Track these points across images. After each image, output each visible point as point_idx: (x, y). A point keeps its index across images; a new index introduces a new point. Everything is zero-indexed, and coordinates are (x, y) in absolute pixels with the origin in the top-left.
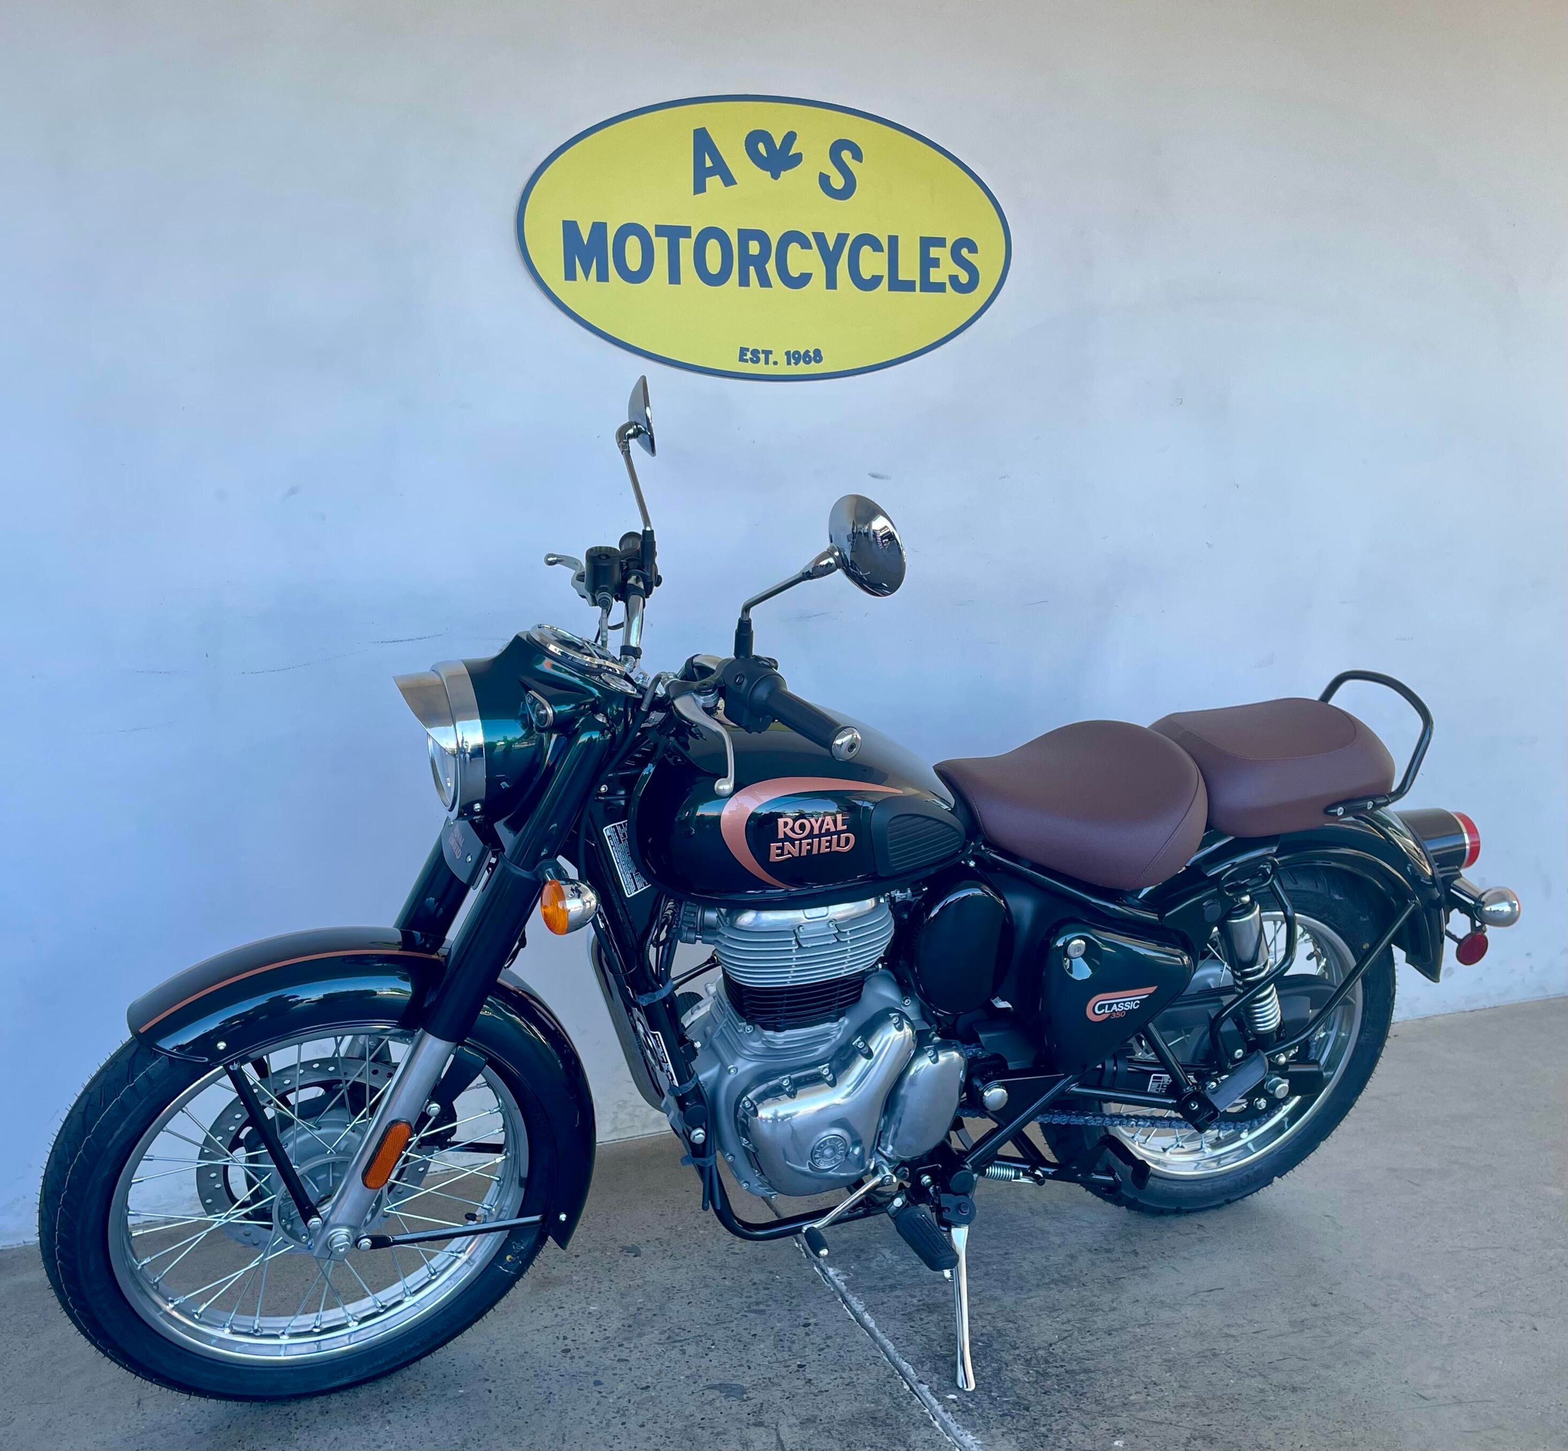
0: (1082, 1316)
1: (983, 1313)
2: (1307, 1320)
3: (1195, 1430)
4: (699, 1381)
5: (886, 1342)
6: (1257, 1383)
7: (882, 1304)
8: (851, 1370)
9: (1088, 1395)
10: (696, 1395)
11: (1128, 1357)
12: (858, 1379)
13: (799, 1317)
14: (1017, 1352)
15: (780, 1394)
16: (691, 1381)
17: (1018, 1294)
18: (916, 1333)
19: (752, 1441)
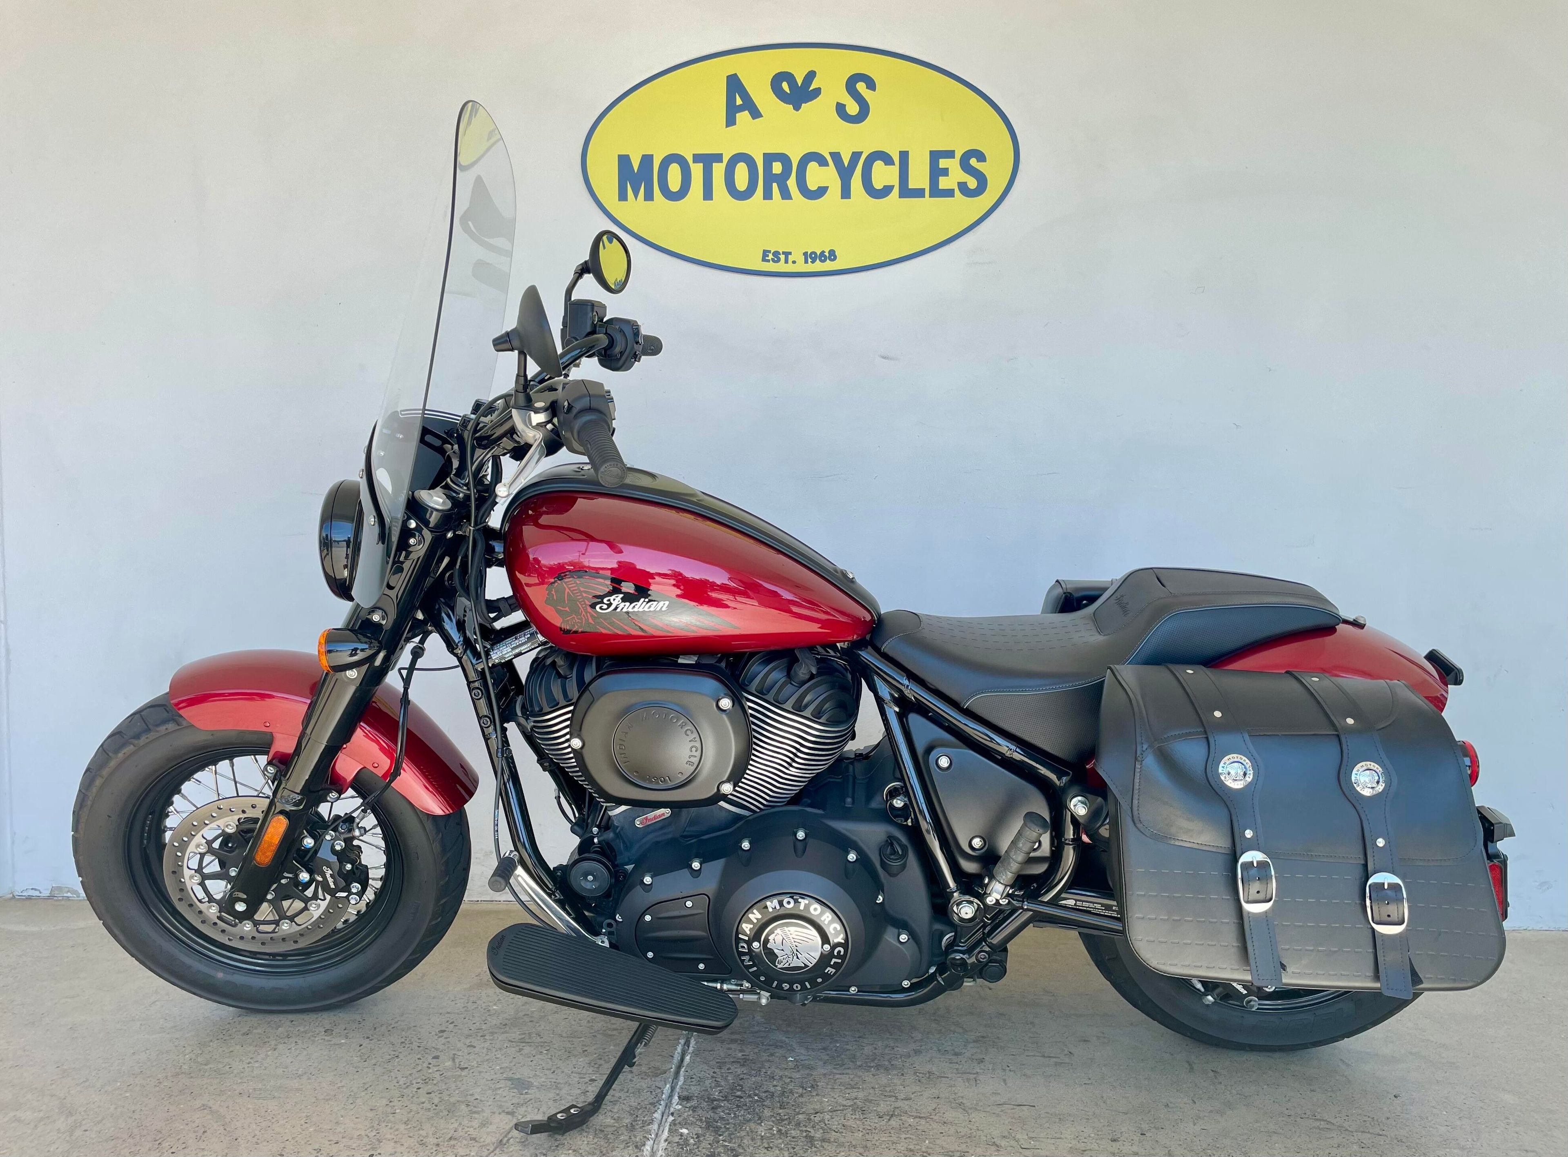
0: (872, 1098)
1: (786, 1076)
4: (506, 1073)
5: (682, 1079)
8: (627, 1092)
10: (493, 1082)
14: (781, 1111)
16: (502, 1071)
17: (834, 1068)
18: (712, 1077)
19: (491, 1124)
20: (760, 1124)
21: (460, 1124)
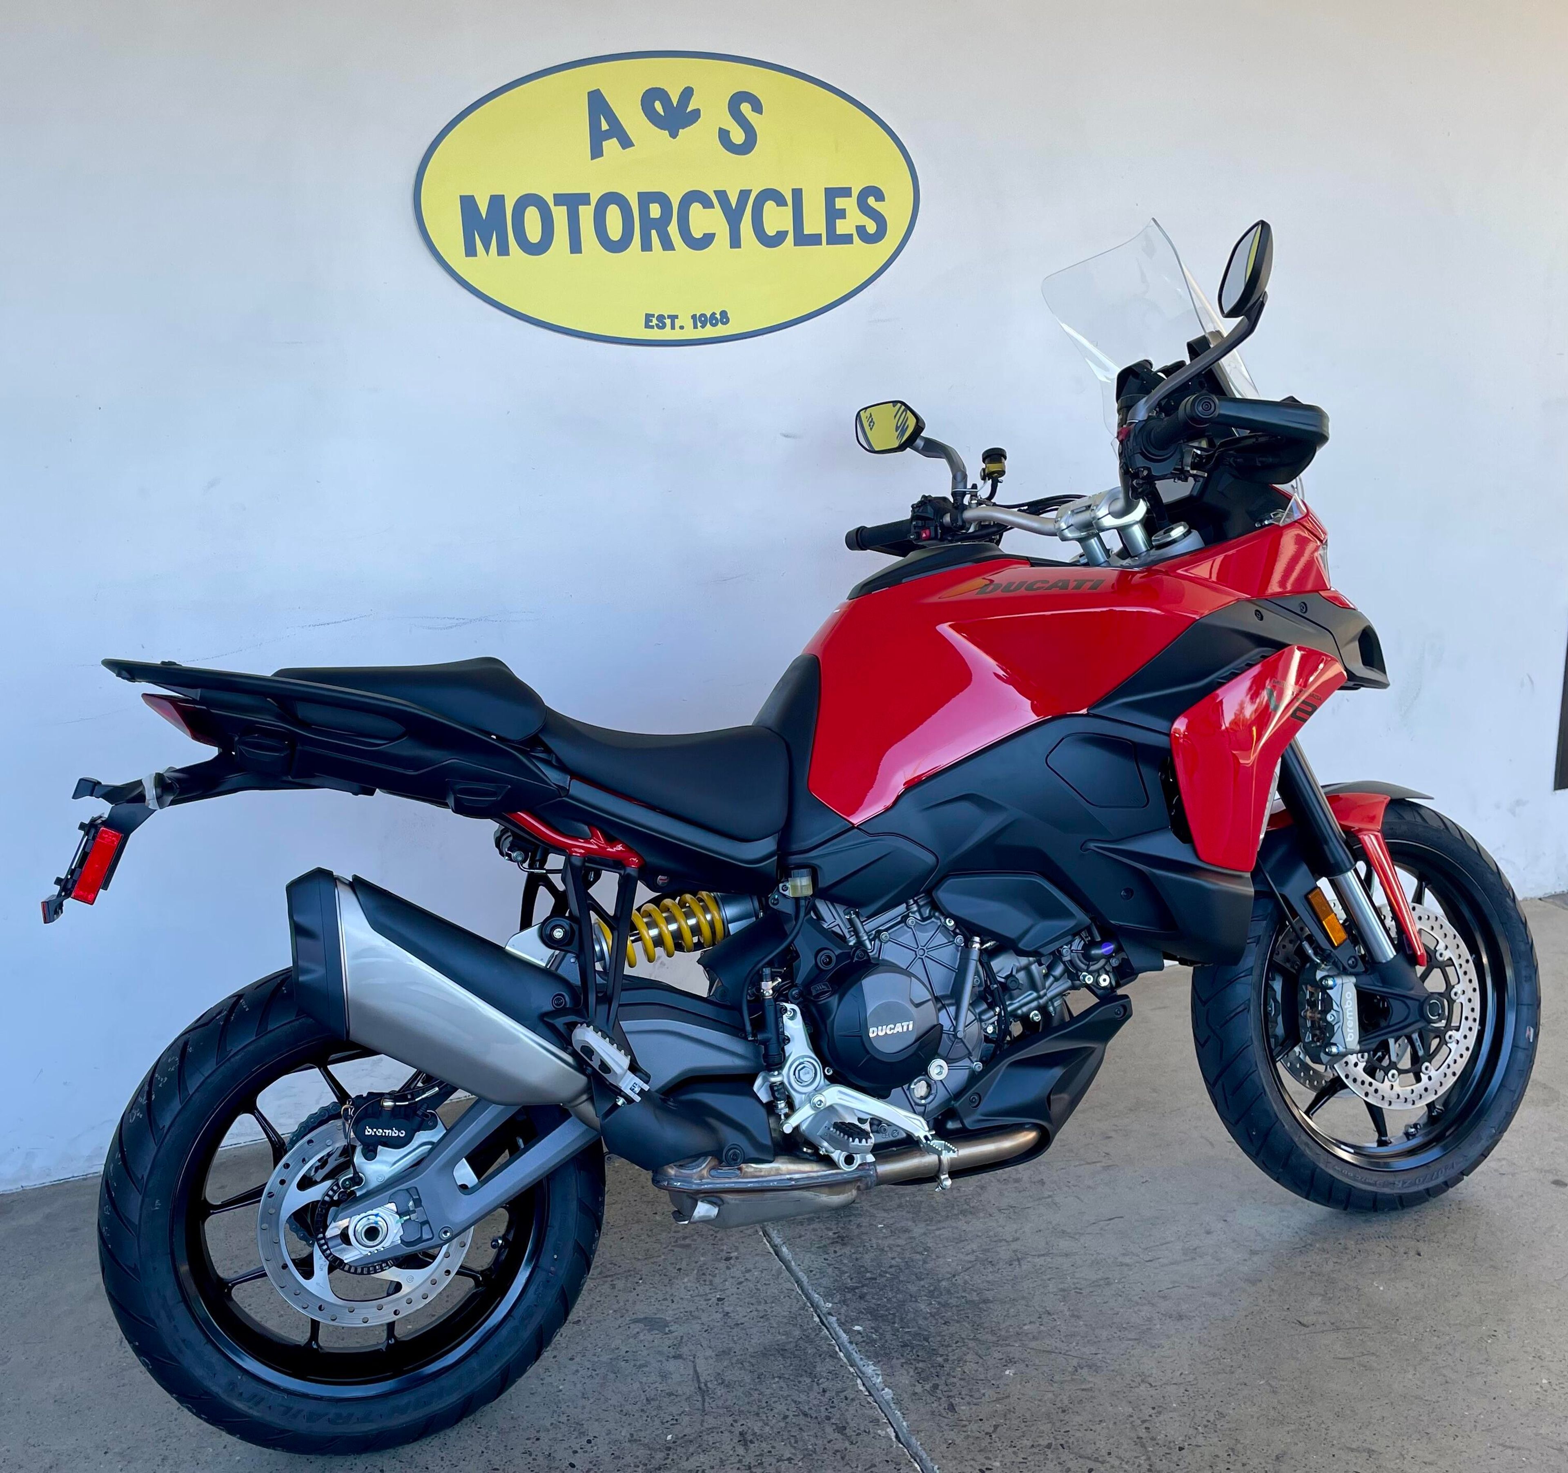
0: (987, 1247)
1: (893, 1245)
2: (1200, 1247)
3: (1082, 1359)
4: (626, 1315)
5: (801, 1274)
6: (1146, 1311)
7: (800, 1237)
8: (766, 1303)
9: (985, 1325)
10: (622, 1328)
11: (1026, 1287)
12: (772, 1311)
13: (722, 1250)
14: (922, 1283)
15: (698, 1327)
16: (619, 1315)
17: (928, 1225)
18: (829, 1265)
19: (671, 1374)
20: (916, 1301)
21: (641, 1383)
